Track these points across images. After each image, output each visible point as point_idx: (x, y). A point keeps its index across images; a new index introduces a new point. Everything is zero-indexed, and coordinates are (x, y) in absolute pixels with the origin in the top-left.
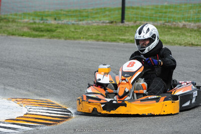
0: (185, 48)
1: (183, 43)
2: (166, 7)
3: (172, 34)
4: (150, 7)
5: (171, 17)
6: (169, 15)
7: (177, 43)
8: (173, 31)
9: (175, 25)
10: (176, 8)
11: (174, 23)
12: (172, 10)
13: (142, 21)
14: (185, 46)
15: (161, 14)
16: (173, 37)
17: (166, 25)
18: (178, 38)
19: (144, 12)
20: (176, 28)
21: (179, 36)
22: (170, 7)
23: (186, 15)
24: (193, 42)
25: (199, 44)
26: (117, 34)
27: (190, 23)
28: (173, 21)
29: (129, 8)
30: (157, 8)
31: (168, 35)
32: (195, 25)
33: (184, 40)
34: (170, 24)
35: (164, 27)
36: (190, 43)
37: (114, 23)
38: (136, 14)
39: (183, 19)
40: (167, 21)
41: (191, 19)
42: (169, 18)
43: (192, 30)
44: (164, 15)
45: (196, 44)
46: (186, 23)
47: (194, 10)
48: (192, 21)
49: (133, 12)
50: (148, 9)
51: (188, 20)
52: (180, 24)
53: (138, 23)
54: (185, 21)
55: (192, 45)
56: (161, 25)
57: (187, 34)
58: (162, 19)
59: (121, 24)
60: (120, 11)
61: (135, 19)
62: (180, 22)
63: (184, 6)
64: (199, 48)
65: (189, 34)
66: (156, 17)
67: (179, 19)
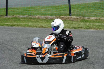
0: (39, 29)
1: (38, 26)
2: (29, 8)
3: (32, 22)
4: (21, 8)
5: (32, 13)
6: (31, 12)
7: (35, 26)
8: (33, 20)
9: (34, 17)
10: (34, 8)
11: (33, 16)
12: (32, 9)
13: (16, 15)
14: (39, 28)
15: (26, 11)
16: (33, 23)
17: (29, 17)
18: (35, 24)
19: (18, 11)
20: (34, 19)
21: (36, 23)
22: (31, 8)
23: (40, 12)
24: (43, 26)
25: (46, 26)
26: (4, 22)
27: (42, 16)
28: (33, 15)
29: (10, 8)
30: (24, 8)
31: (30, 22)
32: (44, 17)
33: (38, 25)
34: (31, 17)
35: (28, 18)
36: (42, 26)
37: (2, 16)
38: (14, 11)
39: (38, 14)
40: (30, 15)
41: (42, 14)
42: (31, 13)
43: (43, 20)
44: (28, 12)
45: (45, 26)
46: (40, 16)
47: (44, 9)
48: (43, 15)
49: (12, 10)
50: (20, 9)
51: (41, 14)
52: (36, 16)
53: (15, 16)
54: (39, 15)
55: (43, 27)
56: (27, 17)
57: (40, 22)
58: (27, 14)
59: (6, 17)
60: (5, 10)
61: (13, 14)
62: (36, 15)
63: (38, 7)
64: (46, 28)
65: (41, 22)
66: (24, 13)
67: (36, 14)
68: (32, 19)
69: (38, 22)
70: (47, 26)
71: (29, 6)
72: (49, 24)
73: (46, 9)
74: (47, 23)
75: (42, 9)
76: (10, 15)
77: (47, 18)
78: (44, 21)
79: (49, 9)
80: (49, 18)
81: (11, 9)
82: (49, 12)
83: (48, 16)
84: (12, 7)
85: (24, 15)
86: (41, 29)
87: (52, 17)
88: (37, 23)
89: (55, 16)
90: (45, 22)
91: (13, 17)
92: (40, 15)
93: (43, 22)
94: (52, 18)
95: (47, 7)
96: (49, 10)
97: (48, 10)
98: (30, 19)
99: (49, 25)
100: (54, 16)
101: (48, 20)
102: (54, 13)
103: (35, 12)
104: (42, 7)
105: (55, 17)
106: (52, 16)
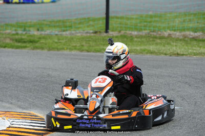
0: (171, 57)
1: (169, 52)
2: (151, 17)
3: (157, 44)
4: (135, 17)
5: (156, 27)
6: (154, 24)
7: (162, 53)
8: (158, 41)
9: (160, 34)
10: (160, 17)
11: (159, 33)
12: (156, 19)
13: (126, 30)
14: (171, 56)
15: (145, 23)
16: (158, 47)
17: (151, 35)
18: (163, 48)
19: (128, 22)
20: (161, 38)
21: (164, 46)
22: (155, 16)
23: (172, 24)
24: (179, 52)
25: (185, 53)
26: (102, 44)
27: (175, 33)
28: (158, 31)
29: (113, 18)
30: (141, 17)
31: (153, 44)
32: (180, 34)
33: (169, 50)
34: (155, 34)
35: (149, 36)
36: (176, 53)
37: (98, 33)
38: (120, 24)
39: (169, 28)
40: (152, 30)
41: (176, 28)
42: (154, 27)
43: (177, 40)
44: (149, 24)
45: (182, 53)
46: (172, 32)
47: (179, 19)
48: (178, 30)
49: (117, 21)
50: (133, 18)
51: (174, 29)
52: (165, 33)
53: (123, 32)
54: (170, 30)
55: (178, 54)
56: (146, 34)
57: (172, 43)
58: (147, 28)
59: (105, 34)
60: (105, 21)
61: (119, 29)
62: (165, 31)
63: (169, 15)
64: (184, 57)
65: (175, 44)
66: (141, 26)
67: (164, 28)
68: (156, 38)
69: (168, 44)
70: (187, 53)
71: (150, 13)
72: (190, 48)
73: (185, 18)
74: (187, 46)
75: (176, 19)
76: (113, 31)
77: (185, 37)
78: (181, 42)
79: (189, 18)
80: (191, 37)
81: (115, 20)
82: (191, 25)
83: (187, 33)
84: (118, 15)
85: (141, 30)
86: (174, 57)
87: (196, 34)
88: (167, 46)
89: (203, 32)
90: (181, 44)
91: (119, 35)
92: (172, 30)
93: (179, 44)
94: (197, 37)
95: (186, 15)
96: (190, 20)
97: (188, 20)
98: (152, 38)
99: (190, 51)
100: (201, 33)
101: (189, 40)
102: (200, 26)
103: (163, 25)
104: (176, 14)
105: (202, 35)
106: (196, 32)
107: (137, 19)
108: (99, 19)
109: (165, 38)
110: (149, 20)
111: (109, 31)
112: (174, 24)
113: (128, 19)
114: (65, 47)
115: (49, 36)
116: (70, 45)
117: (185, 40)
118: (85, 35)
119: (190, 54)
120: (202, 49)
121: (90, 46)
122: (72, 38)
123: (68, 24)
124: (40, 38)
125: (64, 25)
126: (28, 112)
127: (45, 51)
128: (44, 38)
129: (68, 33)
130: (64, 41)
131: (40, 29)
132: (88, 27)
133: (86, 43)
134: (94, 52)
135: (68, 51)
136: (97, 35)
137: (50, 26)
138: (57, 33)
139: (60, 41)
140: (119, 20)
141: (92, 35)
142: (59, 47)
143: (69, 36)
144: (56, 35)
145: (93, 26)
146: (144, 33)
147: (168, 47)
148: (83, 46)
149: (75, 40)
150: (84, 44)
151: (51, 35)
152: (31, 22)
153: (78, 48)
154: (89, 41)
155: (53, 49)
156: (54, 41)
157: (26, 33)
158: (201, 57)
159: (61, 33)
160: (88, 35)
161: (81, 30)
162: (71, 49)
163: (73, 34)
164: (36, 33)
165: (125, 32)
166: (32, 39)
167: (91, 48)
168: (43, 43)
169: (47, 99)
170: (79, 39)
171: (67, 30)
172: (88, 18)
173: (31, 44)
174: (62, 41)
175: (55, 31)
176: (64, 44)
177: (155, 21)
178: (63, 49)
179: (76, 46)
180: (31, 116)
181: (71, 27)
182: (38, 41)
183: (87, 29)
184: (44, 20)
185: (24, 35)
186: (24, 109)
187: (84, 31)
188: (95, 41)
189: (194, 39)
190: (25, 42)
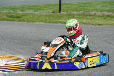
107: (76, 5)
108: (55, 5)
109: (92, 16)
110: (83, 5)
111: (61, 11)
112: (97, 8)
113: (72, 5)
114: (37, 20)
115: (28, 14)
116: (39, 20)
117: (103, 16)
118: (47, 13)
119: (106, 25)
120: (113, 21)
121: (50, 20)
122: (41, 16)
123: (38, 7)
124: (23, 15)
125: (36, 8)
126: (16, 56)
127: (26, 22)
128: (25, 15)
129: (38, 12)
130: (36, 17)
131: (23, 10)
132: (49, 9)
133: (48, 18)
134: (52, 23)
135: (38, 22)
136: (55, 14)
137: (28, 9)
138: (32, 12)
139: (34, 17)
140: (67, 5)
141: (52, 13)
142: (33, 20)
143: (39, 14)
144: (32, 13)
145: (52, 8)
146: (81, 12)
147: (94, 21)
148: (46, 20)
149: (42, 16)
150: (47, 18)
151: (29, 14)
152: (17, 6)
153: (44, 21)
154: (50, 17)
155: (30, 21)
156: (30, 17)
157: (15, 13)
158: (112, 26)
159: (34, 13)
160: (49, 13)
161: (45, 11)
162: (40, 22)
163: (41, 13)
164: (20, 12)
165: (70, 12)
166: (18, 16)
167: (51, 21)
168: (24, 18)
169: (27, 49)
170: (45, 16)
171: (37, 11)
172: (50, 4)
173: (18, 18)
174: (35, 17)
175: (31, 12)
176: (36, 19)
177: (87, 6)
178: (35, 21)
179: (43, 20)
180: (18, 58)
181: (40, 9)
182: (22, 17)
183: (49, 11)
184: (25, 5)
185: (14, 14)
186: (14, 54)
187: (47, 11)
188: (53, 17)
189: (108, 16)
190: (14, 17)
